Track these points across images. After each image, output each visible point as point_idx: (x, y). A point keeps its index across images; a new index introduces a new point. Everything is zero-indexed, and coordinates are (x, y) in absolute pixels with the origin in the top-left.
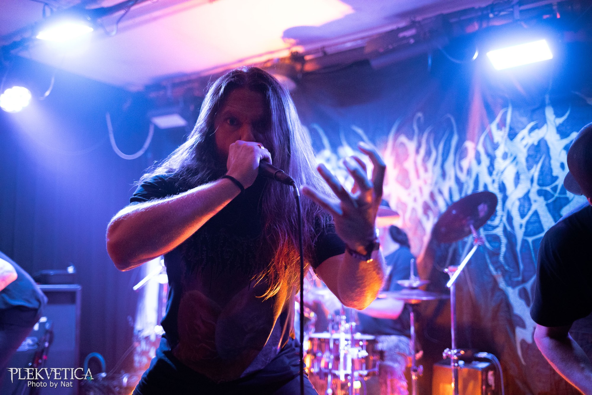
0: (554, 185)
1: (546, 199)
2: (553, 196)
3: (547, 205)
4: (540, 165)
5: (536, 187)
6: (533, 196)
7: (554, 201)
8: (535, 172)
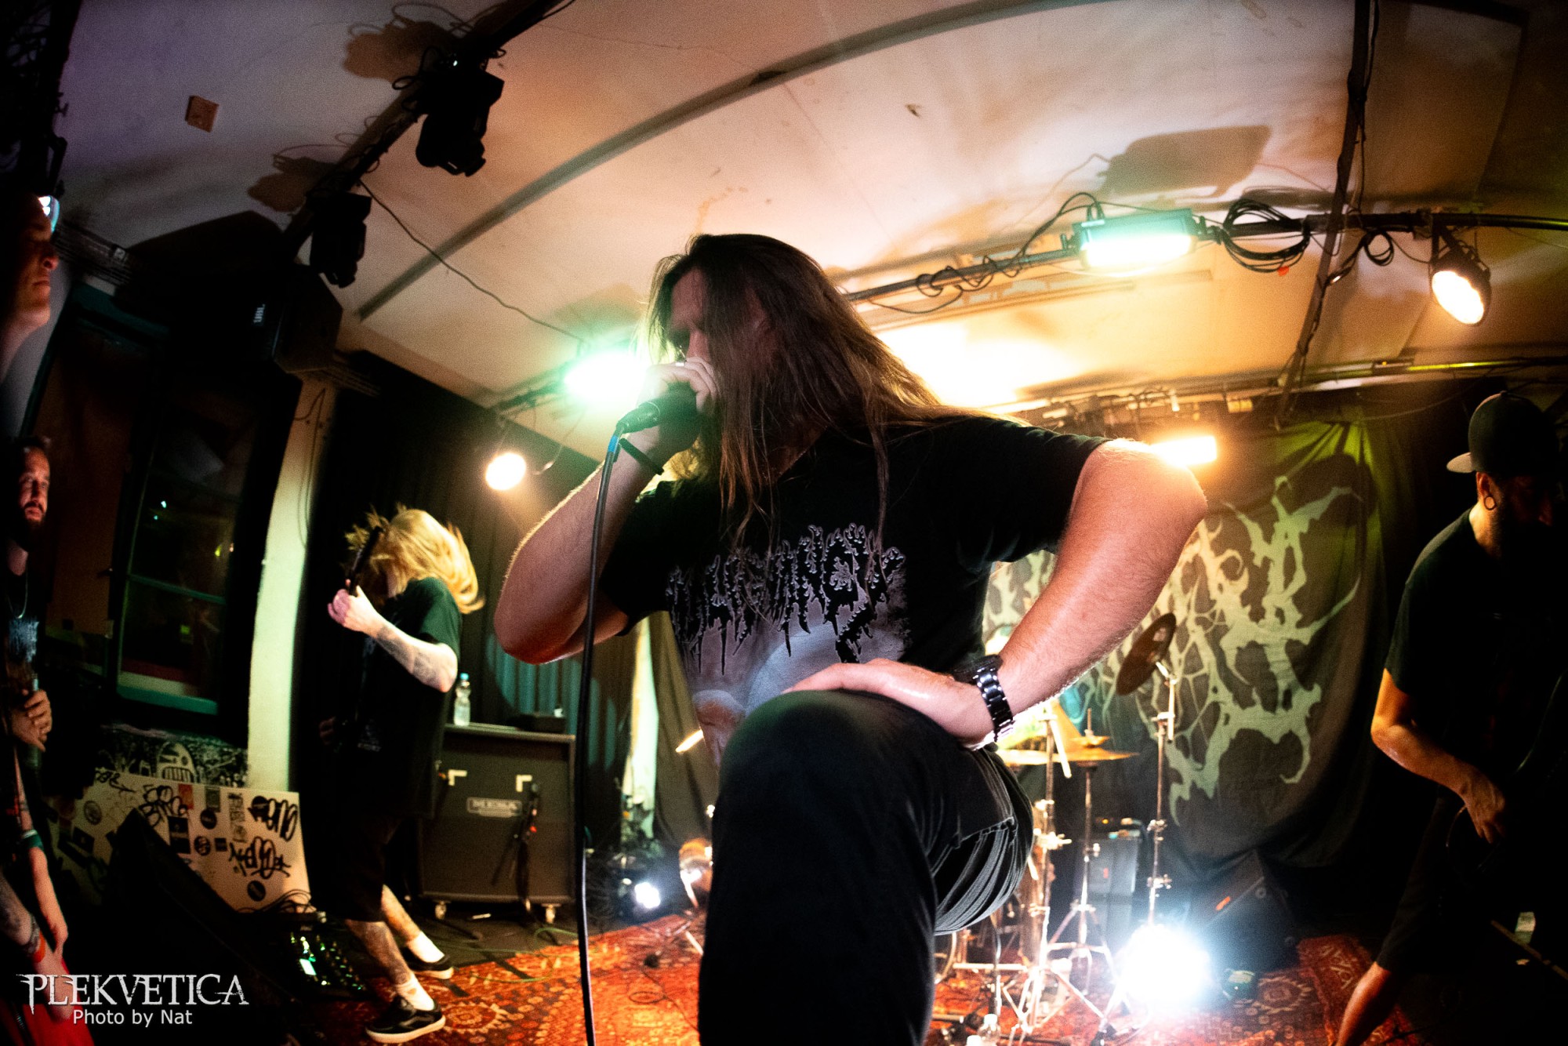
0: (1212, 611)
1: (1205, 628)
2: (1211, 624)
3: (1206, 635)
4: (1196, 587)
5: (1193, 615)
6: (1191, 625)
7: (1214, 630)
8: (1192, 595)
